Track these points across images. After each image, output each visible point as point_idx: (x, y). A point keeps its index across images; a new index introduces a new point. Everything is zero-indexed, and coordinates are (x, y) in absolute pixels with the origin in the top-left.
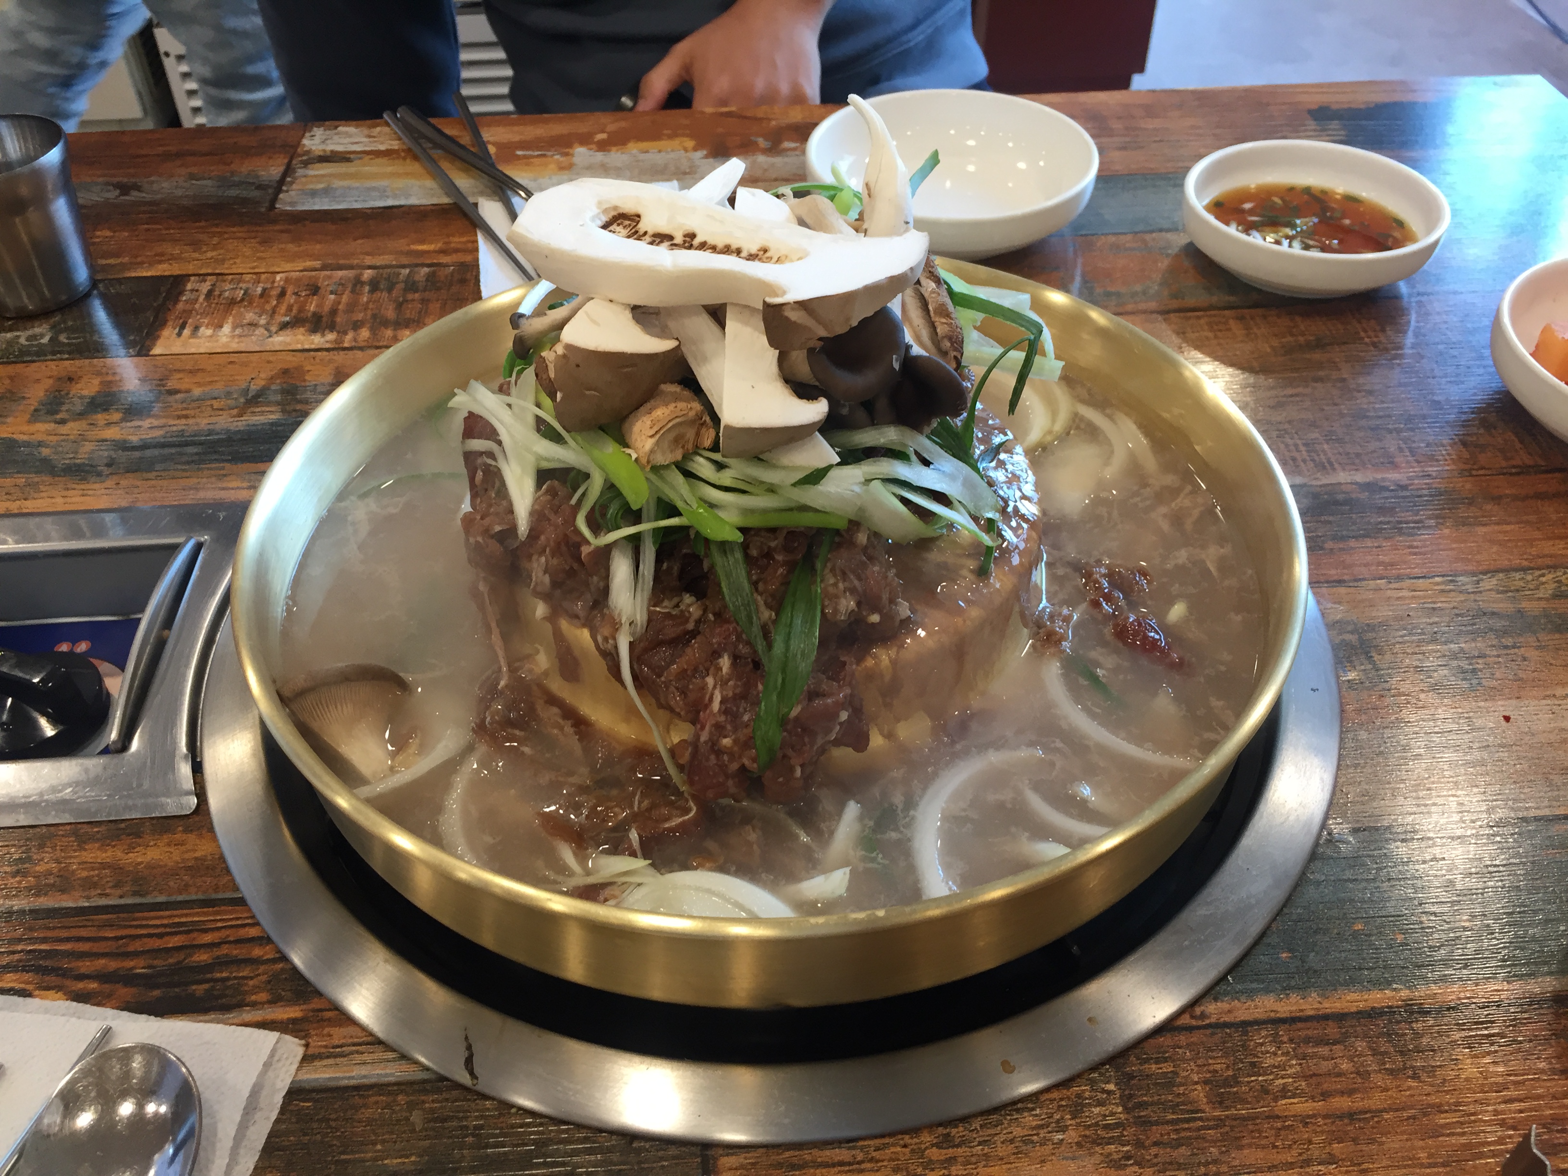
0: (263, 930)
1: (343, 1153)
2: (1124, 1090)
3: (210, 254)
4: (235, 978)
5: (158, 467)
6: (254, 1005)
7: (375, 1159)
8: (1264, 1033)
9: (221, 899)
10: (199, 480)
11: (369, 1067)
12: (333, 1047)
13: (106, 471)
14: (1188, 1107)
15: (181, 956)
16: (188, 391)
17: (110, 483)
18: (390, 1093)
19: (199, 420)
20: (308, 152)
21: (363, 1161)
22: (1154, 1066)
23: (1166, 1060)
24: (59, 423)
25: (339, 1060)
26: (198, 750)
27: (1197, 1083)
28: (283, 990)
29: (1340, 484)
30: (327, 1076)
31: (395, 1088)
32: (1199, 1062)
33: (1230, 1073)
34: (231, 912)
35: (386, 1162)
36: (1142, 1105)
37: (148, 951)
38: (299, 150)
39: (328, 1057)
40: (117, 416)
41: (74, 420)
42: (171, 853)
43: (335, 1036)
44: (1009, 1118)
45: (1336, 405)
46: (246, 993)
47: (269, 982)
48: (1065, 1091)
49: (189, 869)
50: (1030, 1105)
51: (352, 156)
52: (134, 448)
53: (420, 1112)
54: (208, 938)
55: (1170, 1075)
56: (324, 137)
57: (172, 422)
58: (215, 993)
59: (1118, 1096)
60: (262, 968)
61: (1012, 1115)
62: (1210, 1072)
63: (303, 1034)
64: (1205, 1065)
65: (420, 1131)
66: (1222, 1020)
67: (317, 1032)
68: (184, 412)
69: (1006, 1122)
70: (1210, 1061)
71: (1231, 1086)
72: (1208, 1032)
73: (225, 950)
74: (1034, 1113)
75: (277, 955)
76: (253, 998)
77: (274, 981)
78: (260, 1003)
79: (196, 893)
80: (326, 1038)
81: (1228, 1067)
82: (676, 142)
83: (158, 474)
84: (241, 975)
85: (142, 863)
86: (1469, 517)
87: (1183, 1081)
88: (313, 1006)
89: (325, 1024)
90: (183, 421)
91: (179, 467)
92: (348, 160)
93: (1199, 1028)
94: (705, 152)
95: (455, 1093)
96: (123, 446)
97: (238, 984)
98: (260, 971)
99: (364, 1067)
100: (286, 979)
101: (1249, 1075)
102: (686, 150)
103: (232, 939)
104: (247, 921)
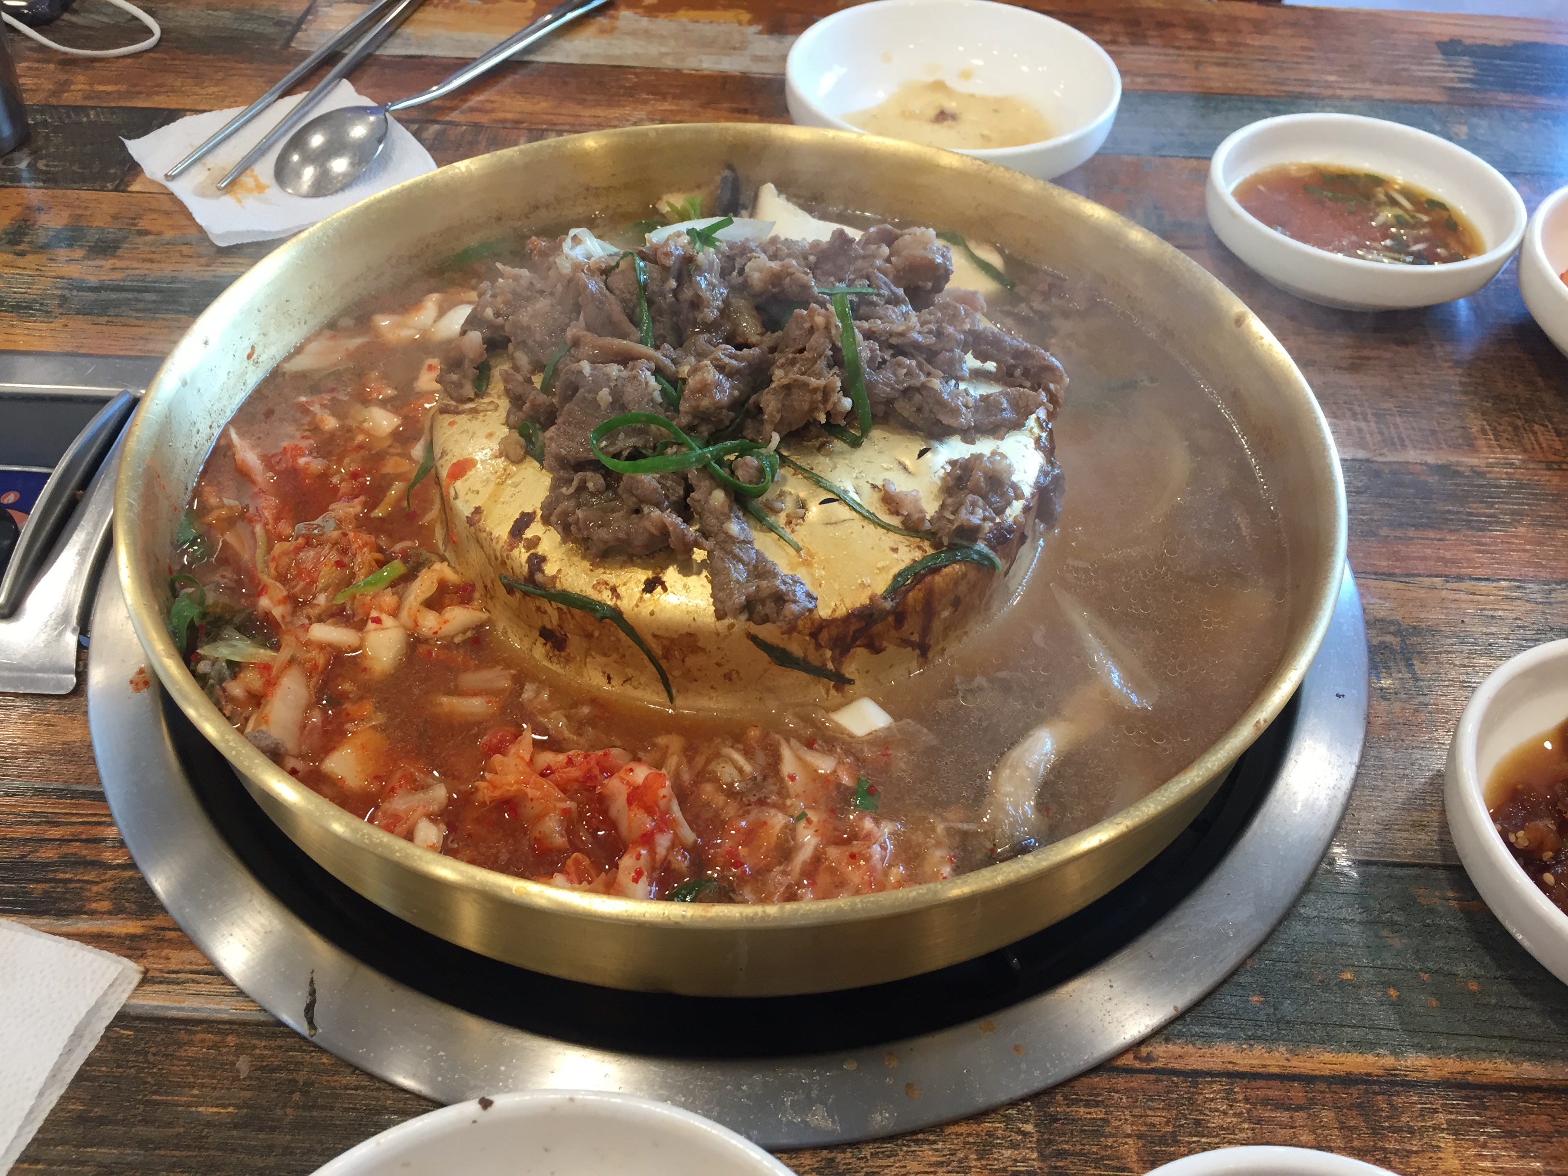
0: (119, 833)
1: (155, 1093)
2: (1044, 1133)
3: (211, 90)
4: (79, 881)
5: (111, 312)
6: (93, 913)
7: (189, 1105)
8: (1216, 1087)
9: (82, 792)
10: (151, 330)
11: (202, 999)
12: (168, 973)
13: (56, 310)
14: (1114, 1163)
15: (27, 849)
16: (159, 234)
17: (57, 324)
18: (219, 1032)
19: (163, 265)
21: (177, 1105)
22: (1082, 1110)
23: (1097, 1104)
24: (18, 254)
25: (171, 987)
27: (1129, 1136)
28: (128, 901)
29: (1408, 463)
30: (155, 1003)
31: (227, 1027)
32: (1136, 1112)
33: (1170, 1129)
34: (88, 807)
35: (200, 1109)
36: (1061, 1154)
39: (161, 983)
40: (79, 253)
41: (34, 253)
43: (173, 960)
44: (905, 1149)
45: (1417, 373)
46: (89, 899)
47: (114, 890)
48: (974, 1126)
49: (54, 753)
50: (932, 1138)
52: (92, 289)
53: (248, 1058)
54: (58, 833)
55: (1099, 1123)
58: (54, 895)
59: (1035, 1139)
60: (110, 873)
61: (909, 1146)
62: (1146, 1125)
63: (139, 953)
64: (1141, 1116)
65: (244, 1079)
66: (1170, 1065)
67: (155, 952)
68: (150, 256)
69: (901, 1153)
71: (1168, 1145)
72: (1152, 1077)
73: (74, 848)
74: (935, 1147)
75: (129, 862)
76: (94, 906)
77: (118, 890)
78: (100, 912)
79: (57, 781)
80: (163, 961)
81: (1167, 1123)
82: (730, 14)
83: (110, 319)
84: (85, 878)
86: (1550, 516)
87: (1114, 1131)
88: (155, 923)
89: (166, 944)
90: (148, 265)
91: (134, 314)
93: (1142, 1071)
94: (760, 27)
95: (288, 1042)
96: (80, 287)
97: (81, 888)
98: (107, 876)
99: (197, 999)
100: (133, 889)
101: (1191, 1135)
102: (740, 23)
103: (84, 837)
104: (104, 819)
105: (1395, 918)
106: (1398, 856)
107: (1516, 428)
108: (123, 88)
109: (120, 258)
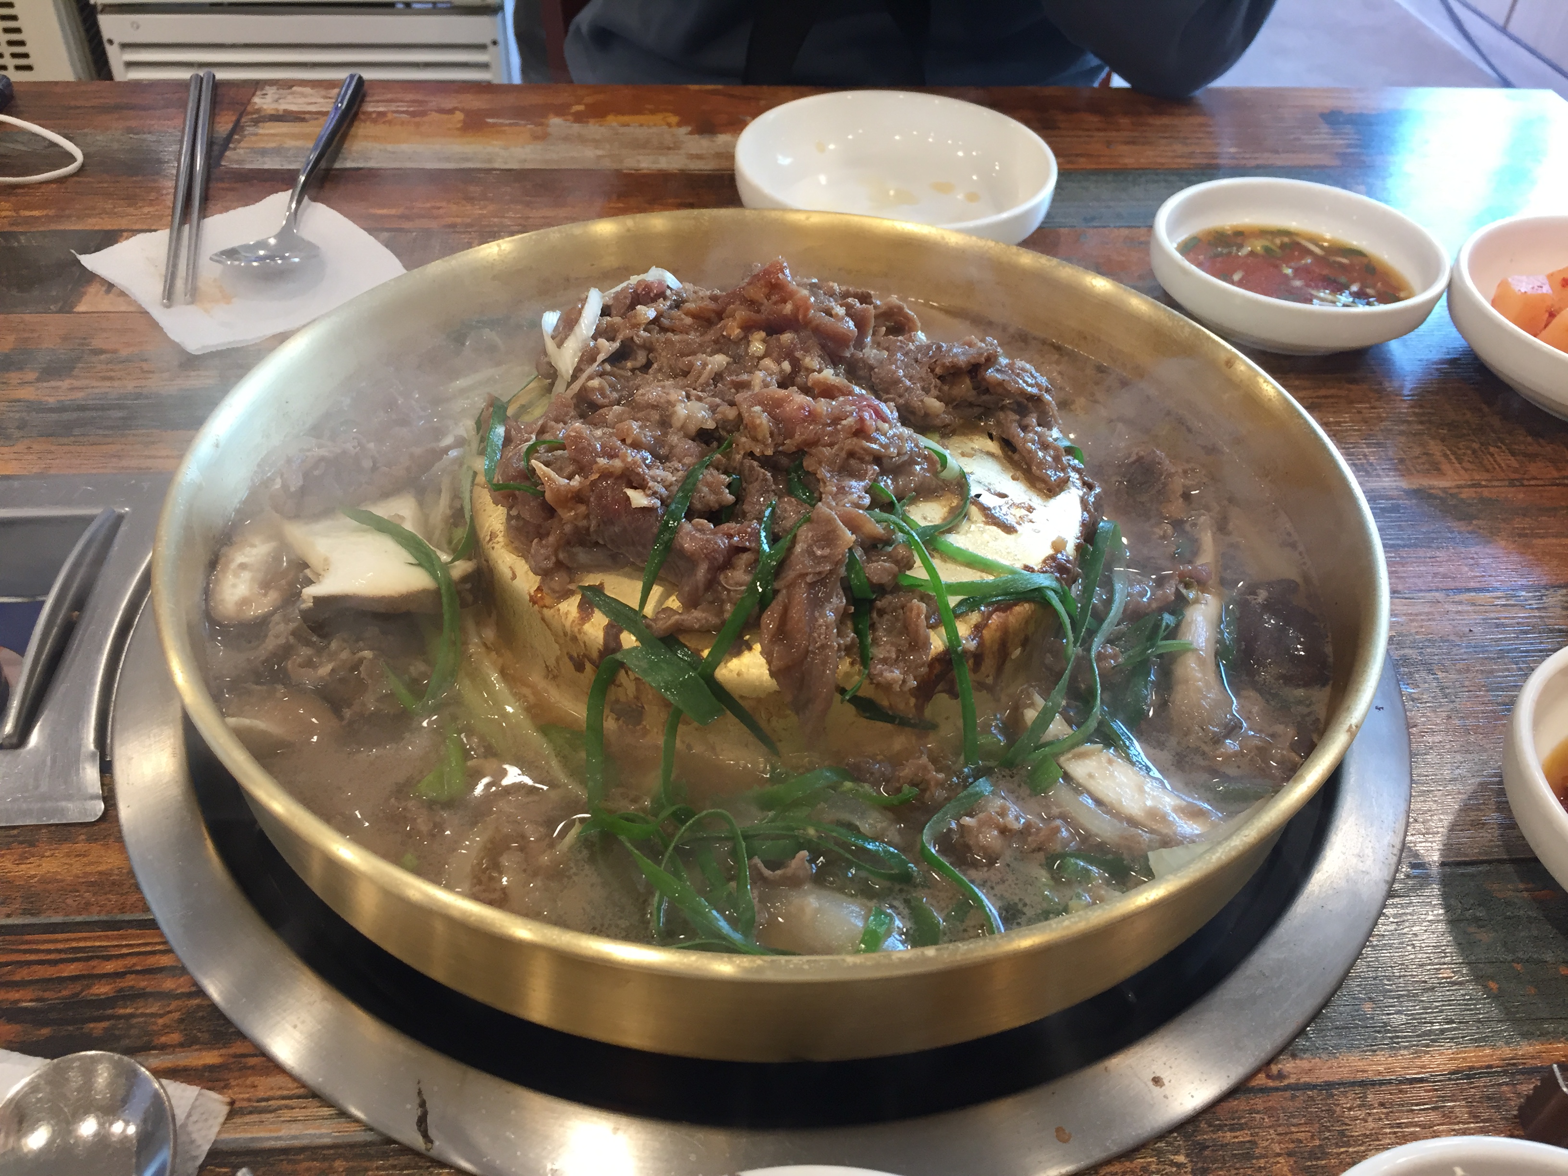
0: (178, 960)
2: (1197, 1162)
3: (146, 210)
4: (143, 1015)
5: (76, 432)
6: (163, 1048)
8: (1351, 1095)
9: (129, 922)
10: (123, 446)
11: (300, 1126)
12: (258, 1101)
13: (17, 433)
15: (77, 987)
16: (114, 352)
17: (20, 447)
18: (325, 1158)
19: (124, 382)
20: (258, 111)
22: (1228, 1134)
23: (1241, 1128)
25: (264, 1117)
26: (109, 747)
27: (1279, 1155)
28: (200, 1030)
30: (249, 1135)
31: (332, 1152)
32: (1280, 1130)
33: (1317, 1143)
34: (138, 937)
37: (37, 981)
38: (249, 108)
39: (251, 1113)
40: (31, 376)
42: (71, 865)
43: (260, 1088)
45: (1374, 408)
46: (156, 1033)
47: (181, 1021)
48: (1128, 1164)
49: (92, 884)
51: (307, 116)
52: (52, 410)
54: (110, 967)
55: (1248, 1145)
56: (277, 96)
57: (95, 384)
58: (117, 1032)
59: (1189, 1169)
60: (174, 1005)
62: (1293, 1142)
63: (222, 1084)
64: (1286, 1134)
66: (1302, 1080)
67: (240, 1081)
68: (108, 374)
70: (1293, 1129)
71: (1318, 1159)
72: (1288, 1094)
73: (130, 981)
75: (194, 989)
76: (163, 1039)
77: (187, 1020)
78: (171, 1046)
79: (99, 913)
80: (249, 1090)
81: (1312, 1137)
82: (658, 117)
83: (76, 439)
84: (148, 1011)
85: (34, 876)
86: (1524, 528)
87: (1263, 1152)
88: (232, 1051)
89: (250, 1072)
90: (108, 384)
91: (101, 432)
92: (303, 120)
93: (1277, 1089)
94: (690, 129)
95: (404, 1159)
96: (38, 408)
97: (145, 1022)
98: (172, 1007)
99: (294, 1125)
100: (203, 1018)
101: (1337, 1146)
102: (669, 125)
103: (139, 968)
104: (158, 948)
105: (1478, 914)
106: (1466, 855)
107: (1474, 452)
108: (51, 212)
109: (76, 378)
